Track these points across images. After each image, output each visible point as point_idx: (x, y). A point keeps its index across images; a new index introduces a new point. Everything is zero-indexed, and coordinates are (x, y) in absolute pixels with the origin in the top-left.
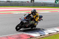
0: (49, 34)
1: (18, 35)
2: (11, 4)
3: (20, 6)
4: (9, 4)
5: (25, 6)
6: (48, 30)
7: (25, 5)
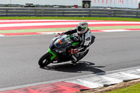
0: (124, 81)
1: (53, 84)
2: (35, 13)
3: (58, 16)
4: (32, 13)
5: (68, 16)
6: (123, 73)
7: (68, 13)
